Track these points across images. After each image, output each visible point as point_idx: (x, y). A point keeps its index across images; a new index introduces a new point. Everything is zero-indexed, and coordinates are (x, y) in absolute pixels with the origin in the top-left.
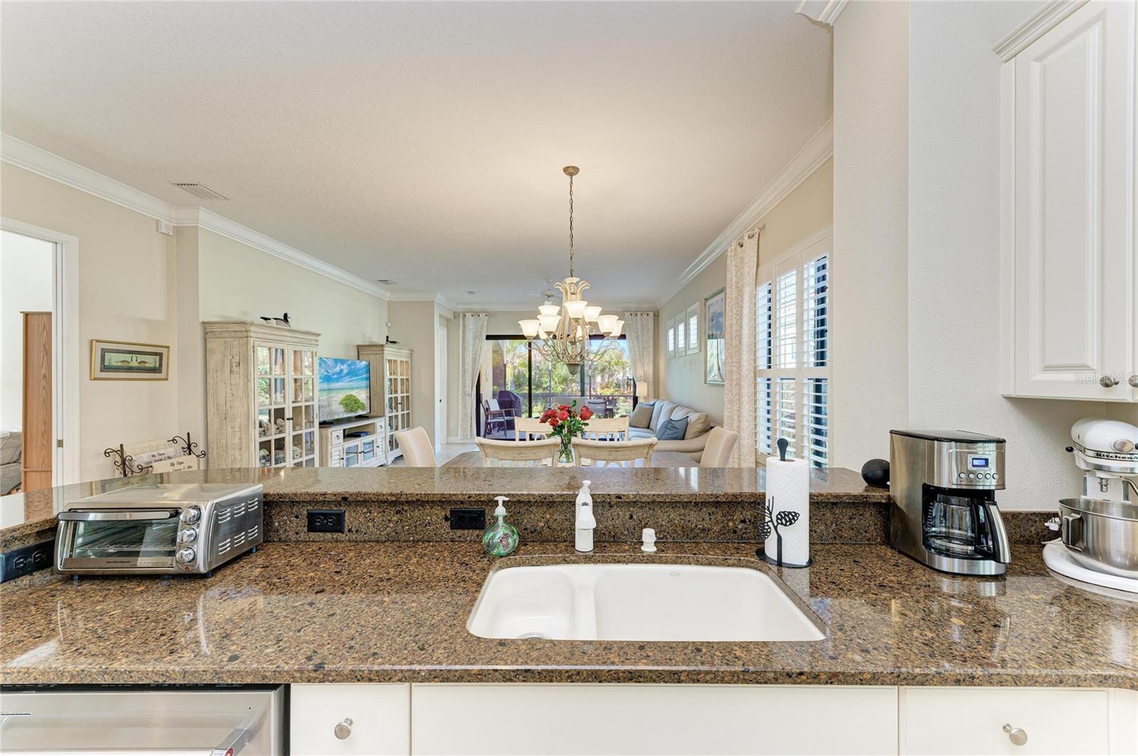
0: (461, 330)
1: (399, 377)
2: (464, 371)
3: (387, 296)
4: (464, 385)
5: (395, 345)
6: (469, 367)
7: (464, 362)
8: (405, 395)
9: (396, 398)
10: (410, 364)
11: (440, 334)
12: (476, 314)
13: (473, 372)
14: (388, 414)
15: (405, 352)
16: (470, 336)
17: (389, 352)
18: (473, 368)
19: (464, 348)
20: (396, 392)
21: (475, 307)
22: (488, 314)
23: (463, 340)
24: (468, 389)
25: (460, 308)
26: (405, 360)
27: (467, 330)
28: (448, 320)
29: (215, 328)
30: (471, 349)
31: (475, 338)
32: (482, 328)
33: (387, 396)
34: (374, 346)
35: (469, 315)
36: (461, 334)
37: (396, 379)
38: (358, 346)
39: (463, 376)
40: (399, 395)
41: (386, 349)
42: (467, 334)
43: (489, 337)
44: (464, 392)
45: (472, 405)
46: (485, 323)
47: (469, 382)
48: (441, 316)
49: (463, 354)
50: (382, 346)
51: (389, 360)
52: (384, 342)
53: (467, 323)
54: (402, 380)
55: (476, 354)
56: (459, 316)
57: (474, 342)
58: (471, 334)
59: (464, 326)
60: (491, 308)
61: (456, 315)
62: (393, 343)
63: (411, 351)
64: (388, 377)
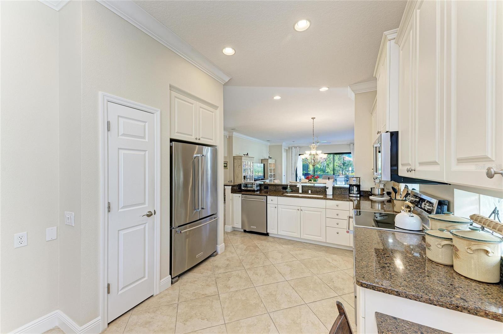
0: (291, 153)
1: (272, 168)
2: (292, 166)
3: (269, 144)
4: (292, 171)
6: (293, 165)
7: (292, 163)
8: (274, 173)
9: (271, 174)
10: (275, 164)
11: (284, 154)
12: (296, 147)
13: (295, 167)
14: (269, 179)
15: (274, 161)
16: (293, 155)
17: (270, 161)
18: (295, 165)
19: (292, 159)
20: (271, 173)
21: (296, 145)
22: (300, 147)
23: (292, 156)
24: (293, 172)
25: (290, 146)
26: (274, 163)
27: (293, 153)
28: (287, 150)
29: (236, 158)
30: (294, 159)
31: (295, 155)
32: (297, 152)
33: (269, 174)
34: (266, 159)
35: (293, 148)
37: (271, 169)
38: (262, 160)
39: (292, 168)
40: (272, 173)
41: (269, 160)
42: (293, 154)
43: (299, 155)
44: (292, 173)
45: (294, 177)
46: (299, 150)
48: (284, 149)
49: (291, 161)
50: (268, 159)
51: (270, 163)
52: (268, 158)
53: (293, 150)
54: (273, 169)
55: (296, 160)
57: (295, 157)
58: (294, 154)
59: (292, 152)
60: (300, 145)
61: (289, 148)
62: (271, 158)
63: (276, 160)
64: (269, 168)
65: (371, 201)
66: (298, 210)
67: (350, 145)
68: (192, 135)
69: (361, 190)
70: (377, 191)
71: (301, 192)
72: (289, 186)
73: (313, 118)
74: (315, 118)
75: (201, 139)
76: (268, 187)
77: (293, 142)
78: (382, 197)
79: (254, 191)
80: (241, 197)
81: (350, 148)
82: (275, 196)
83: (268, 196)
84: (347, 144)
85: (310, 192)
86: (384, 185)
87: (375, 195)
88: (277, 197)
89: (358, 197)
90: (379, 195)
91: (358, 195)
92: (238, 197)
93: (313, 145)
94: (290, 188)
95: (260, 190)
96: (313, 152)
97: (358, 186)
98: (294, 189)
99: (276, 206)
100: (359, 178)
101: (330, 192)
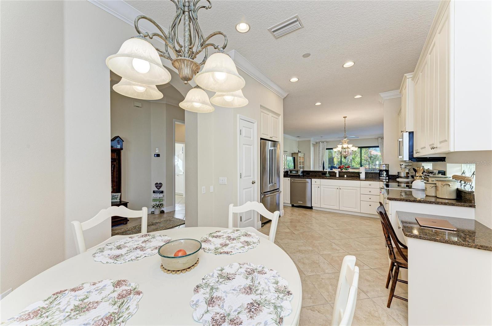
1: (301, 161)
2: (319, 159)
3: (298, 139)
4: (319, 164)
5: (300, 153)
7: (319, 157)
8: (303, 166)
10: (304, 158)
11: (312, 149)
12: (323, 142)
13: (322, 160)
15: (303, 154)
16: (321, 149)
17: (300, 155)
18: (322, 159)
19: (319, 153)
21: (323, 140)
22: (327, 142)
23: (319, 150)
24: (320, 165)
25: (318, 141)
26: (303, 156)
28: (314, 144)
30: (321, 153)
31: (323, 149)
32: (325, 146)
33: (299, 166)
34: (296, 153)
35: (320, 143)
36: (318, 149)
38: (292, 153)
39: (319, 161)
40: (302, 166)
43: (327, 149)
44: (319, 166)
46: (326, 145)
47: (320, 162)
48: (312, 144)
49: (319, 154)
50: (298, 153)
51: (299, 157)
55: (323, 154)
56: (318, 143)
57: (322, 151)
58: (321, 148)
59: (319, 146)
60: (327, 140)
61: (317, 143)
62: (300, 152)
63: (304, 154)
64: (299, 161)
65: (398, 182)
66: (337, 189)
67: (378, 139)
68: (268, 135)
69: (389, 174)
70: (403, 175)
71: (338, 177)
72: (328, 172)
73: (345, 117)
74: (346, 117)
75: (273, 137)
76: (309, 173)
77: (321, 137)
78: (407, 179)
79: (299, 176)
80: (290, 180)
81: (378, 142)
82: (319, 179)
83: (312, 179)
84: (375, 138)
85: (345, 176)
86: (409, 170)
87: (401, 177)
88: (320, 180)
89: (387, 179)
90: (404, 177)
91: (387, 178)
92: (288, 180)
93: (344, 140)
94: (328, 173)
95: (303, 176)
96: (345, 146)
97: (387, 171)
98: (332, 174)
99: (319, 186)
100: (388, 165)
101: (363, 176)
